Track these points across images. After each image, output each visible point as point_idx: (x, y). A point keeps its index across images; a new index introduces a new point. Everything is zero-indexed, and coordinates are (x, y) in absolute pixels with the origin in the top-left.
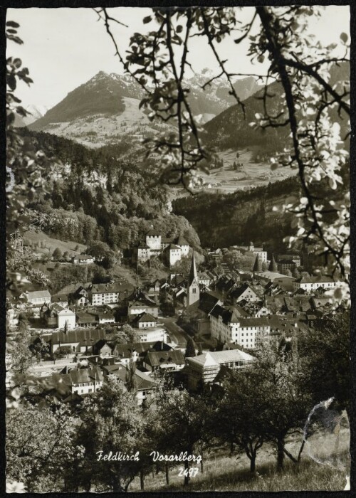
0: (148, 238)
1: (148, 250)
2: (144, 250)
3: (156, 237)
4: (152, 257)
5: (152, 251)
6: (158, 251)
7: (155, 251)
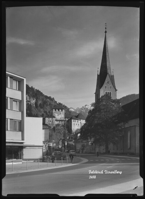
0: (54, 110)
1: (54, 119)
2: (51, 119)
3: (60, 110)
4: (58, 125)
5: (57, 120)
6: (62, 121)
7: (60, 121)
